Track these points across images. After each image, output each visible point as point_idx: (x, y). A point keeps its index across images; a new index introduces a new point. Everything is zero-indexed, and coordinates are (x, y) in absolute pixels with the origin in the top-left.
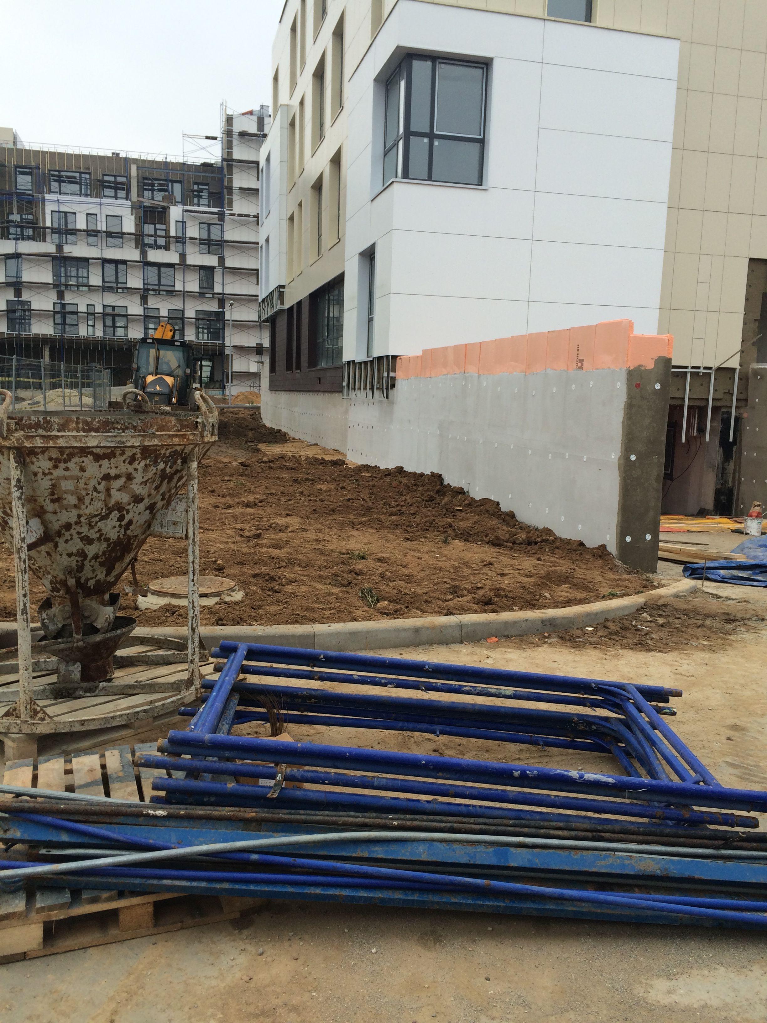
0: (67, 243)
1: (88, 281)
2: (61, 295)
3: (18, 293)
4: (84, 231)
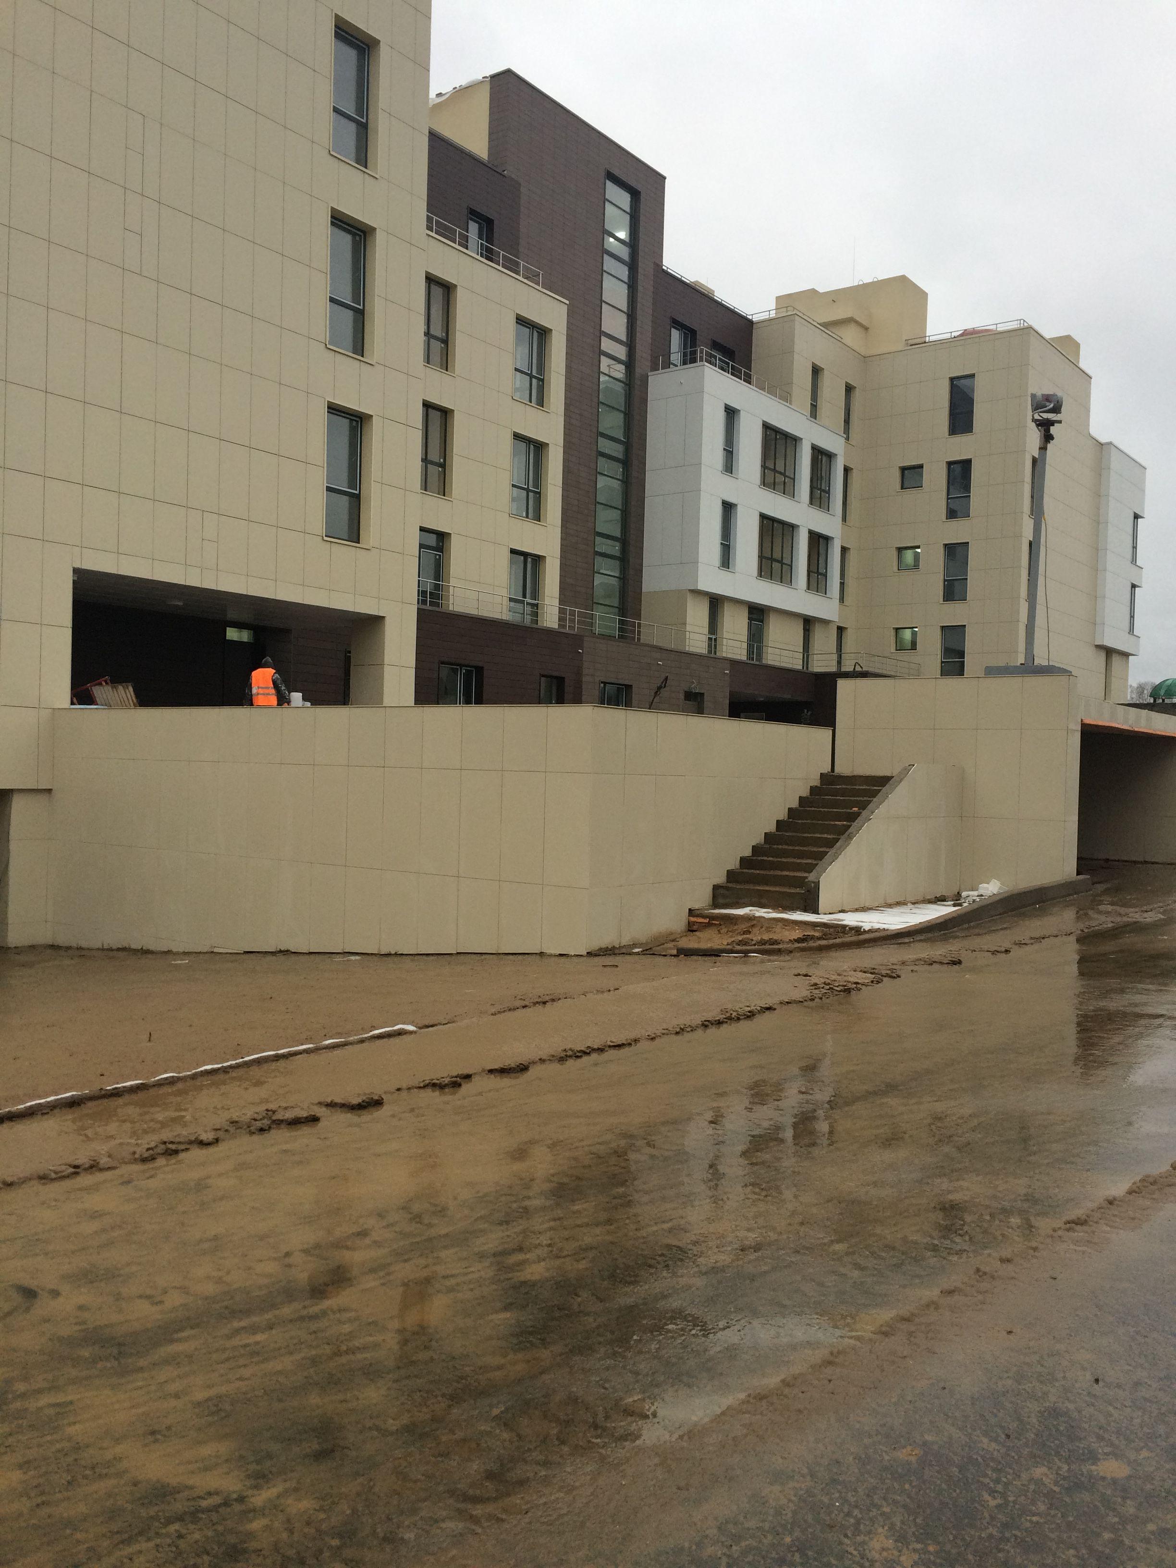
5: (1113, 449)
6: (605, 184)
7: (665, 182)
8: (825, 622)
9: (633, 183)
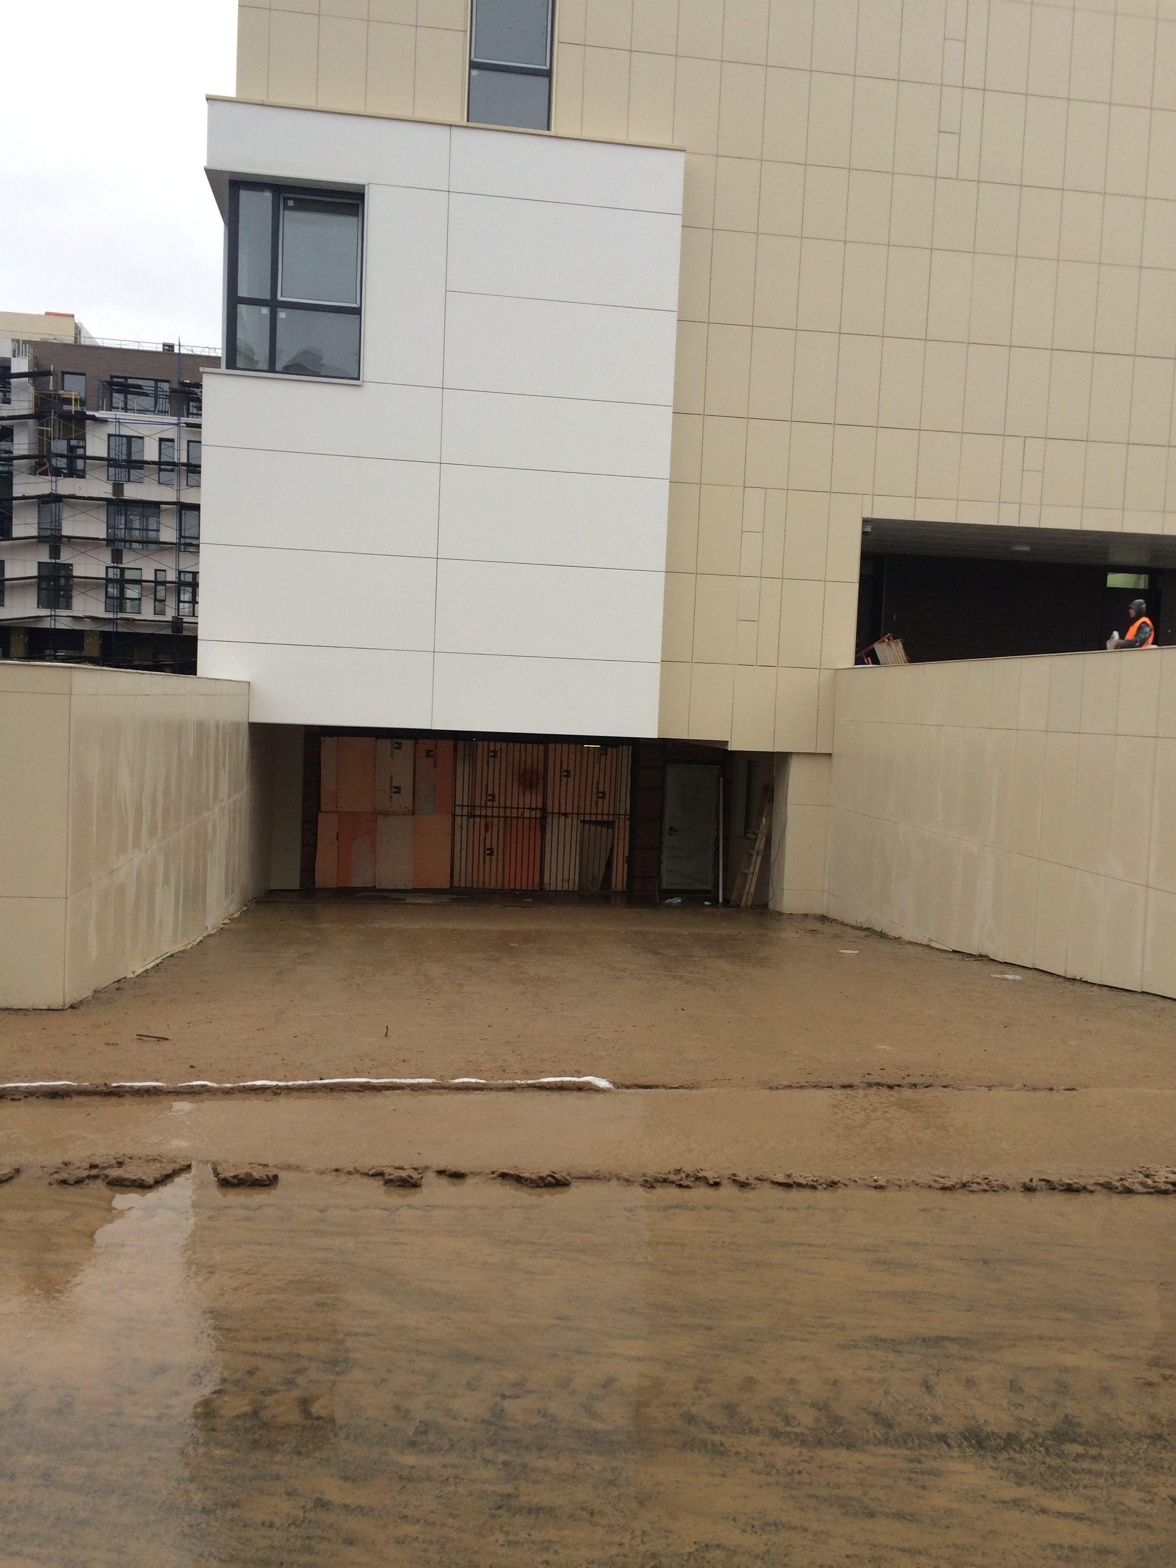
0: (129, 481)
1: (158, 536)
2: (117, 556)
3: (55, 552)
4: (153, 463)
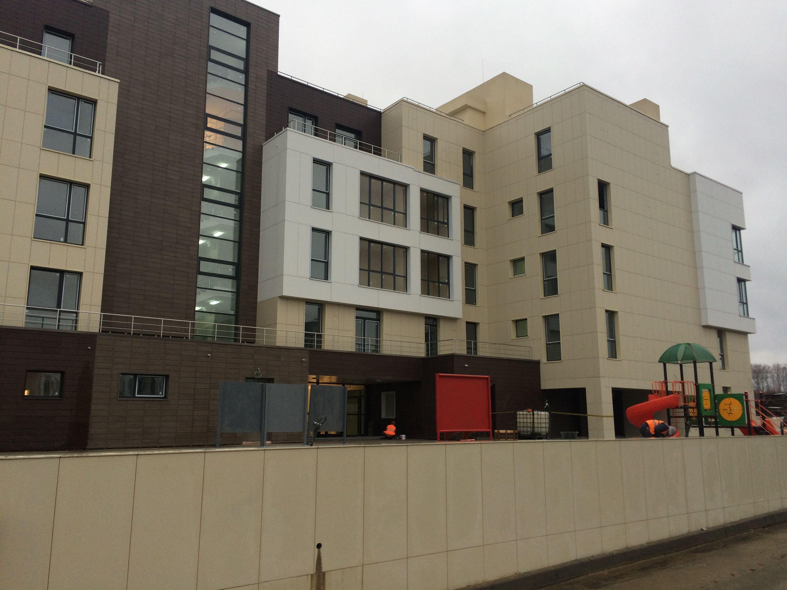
5: (697, 177)
6: (209, 16)
7: (279, 18)
8: (453, 320)
9: (244, 18)
